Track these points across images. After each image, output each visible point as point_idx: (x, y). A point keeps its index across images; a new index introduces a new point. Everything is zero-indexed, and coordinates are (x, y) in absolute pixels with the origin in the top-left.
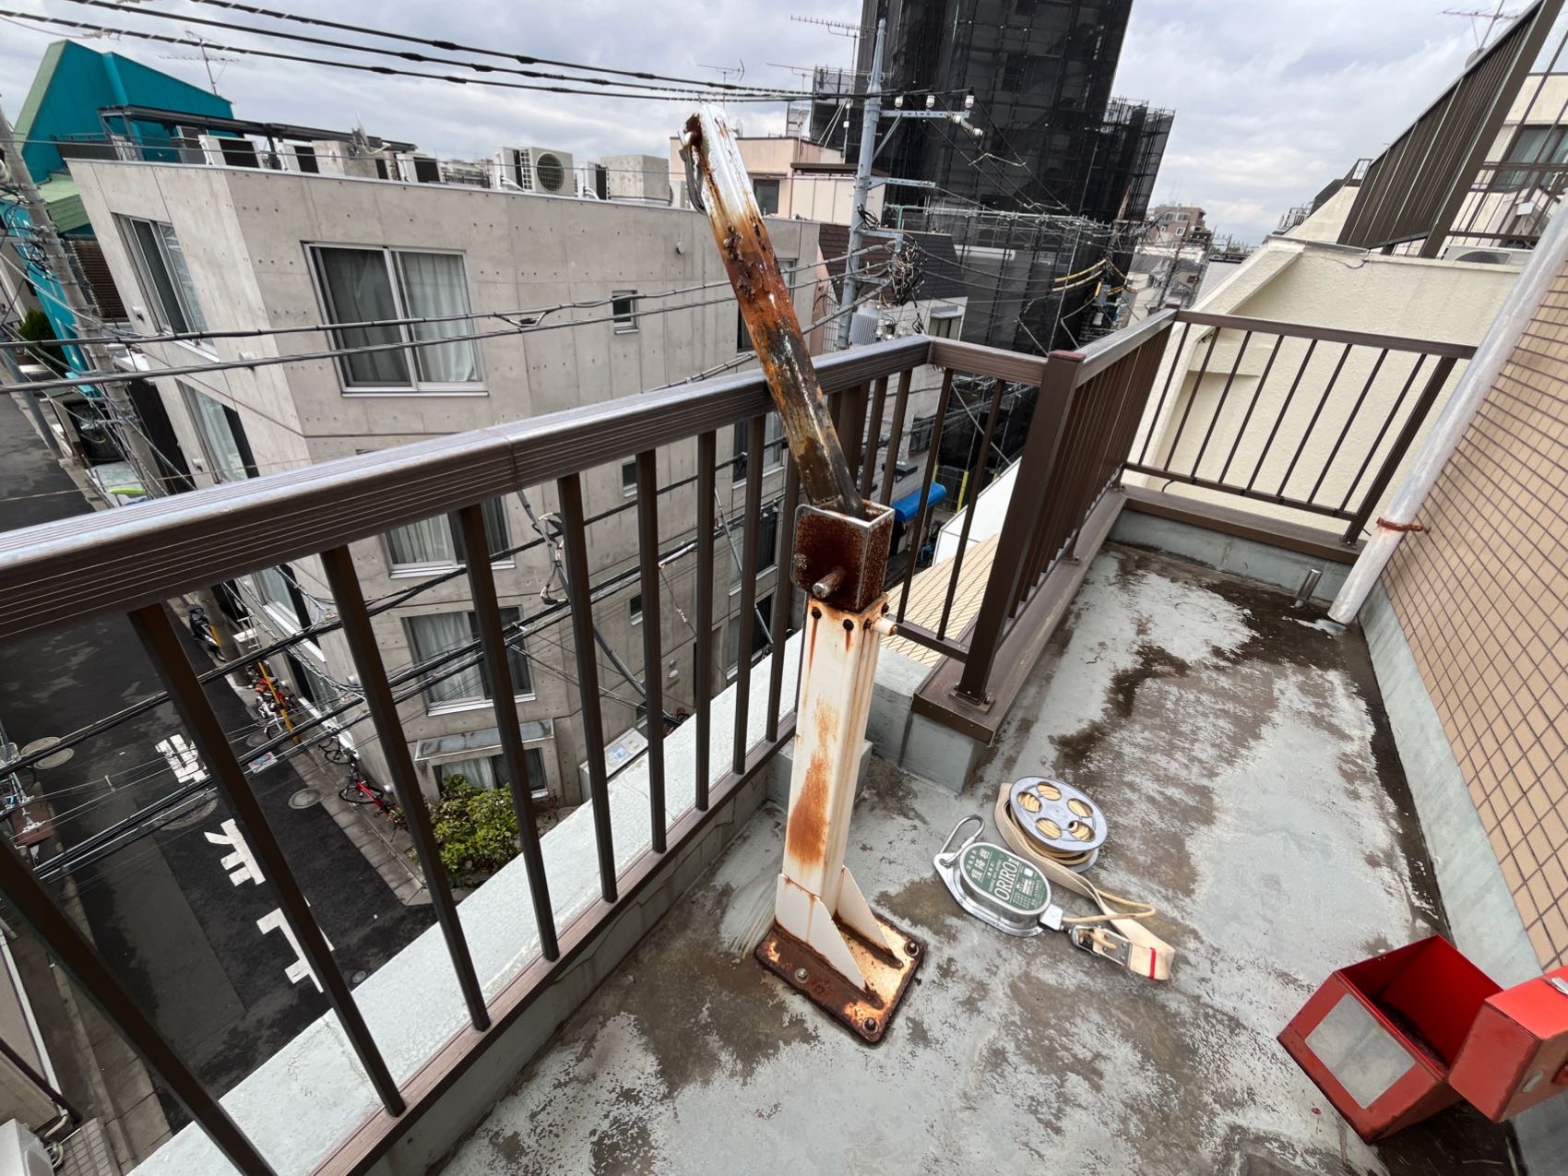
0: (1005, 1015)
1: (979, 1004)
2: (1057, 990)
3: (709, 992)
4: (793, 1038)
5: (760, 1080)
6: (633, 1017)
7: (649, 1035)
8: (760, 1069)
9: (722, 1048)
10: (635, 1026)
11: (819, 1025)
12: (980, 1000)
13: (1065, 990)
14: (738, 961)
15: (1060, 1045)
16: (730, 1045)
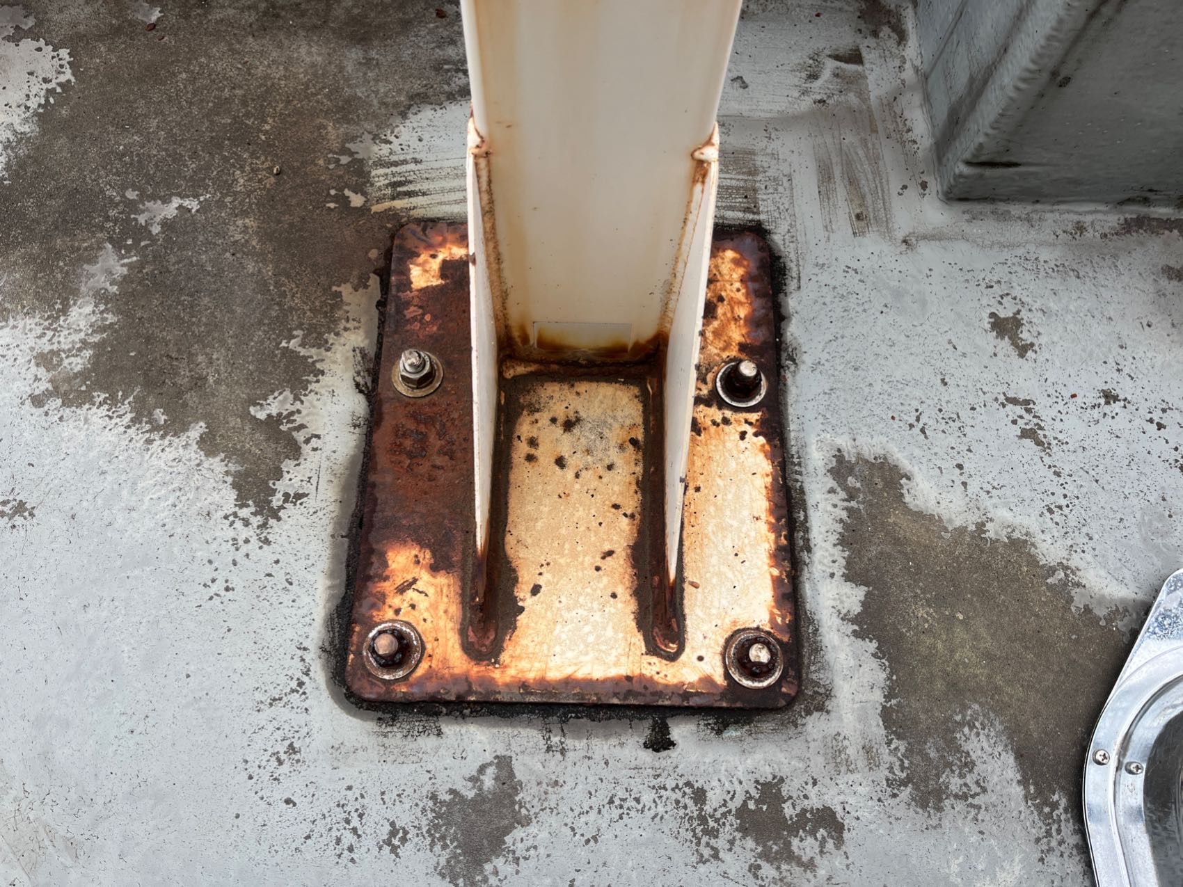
3: (226, 186)
4: (231, 454)
5: (68, 429)
6: (68, 75)
7: (44, 132)
8: (97, 415)
9: (101, 297)
10: (50, 92)
11: (310, 502)
14: (357, 200)
16: (118, 312)
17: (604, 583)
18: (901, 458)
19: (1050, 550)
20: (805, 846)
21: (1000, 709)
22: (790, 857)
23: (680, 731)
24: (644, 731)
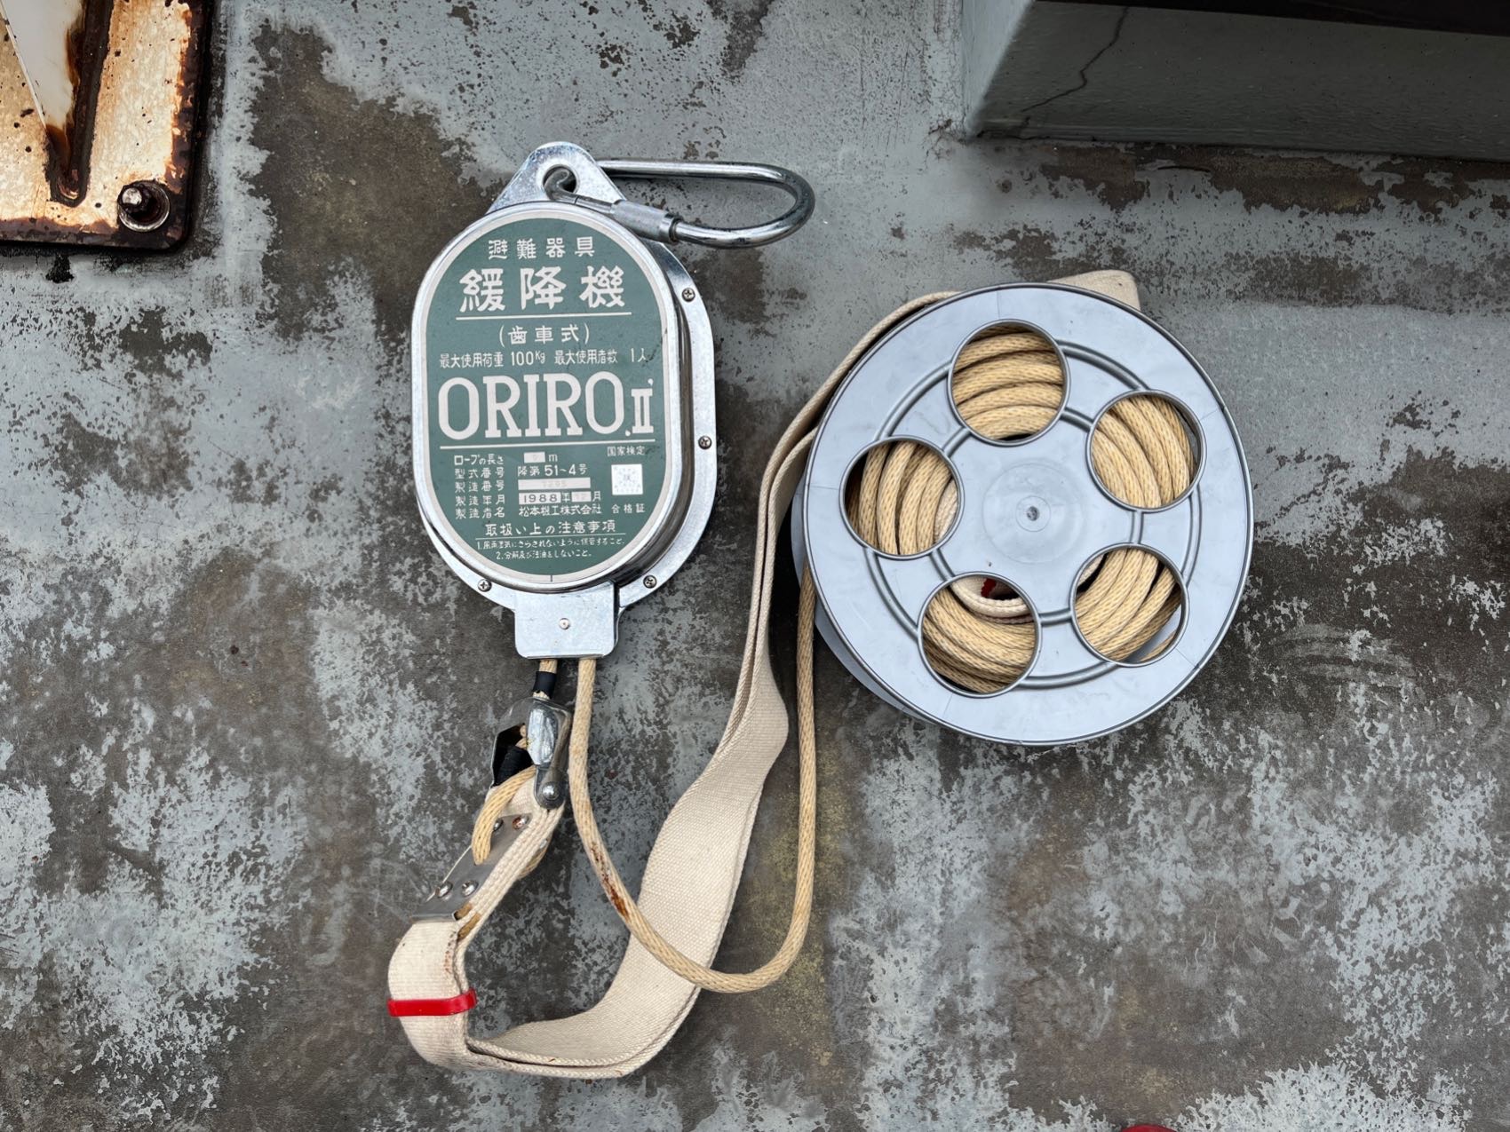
0: (113, 566)
1: (104, 478)
2: (306, 701)
12: (115, 476)
13: (321, 727)
15: (116, 750)
17: (21, 137)
18: (327, 32)
19: (451, 126)
20: (176, 361)
21: (370, 262)
22: (161, 368)
23: (78, 267)
24: (48, 265)
